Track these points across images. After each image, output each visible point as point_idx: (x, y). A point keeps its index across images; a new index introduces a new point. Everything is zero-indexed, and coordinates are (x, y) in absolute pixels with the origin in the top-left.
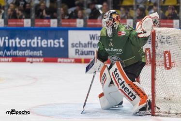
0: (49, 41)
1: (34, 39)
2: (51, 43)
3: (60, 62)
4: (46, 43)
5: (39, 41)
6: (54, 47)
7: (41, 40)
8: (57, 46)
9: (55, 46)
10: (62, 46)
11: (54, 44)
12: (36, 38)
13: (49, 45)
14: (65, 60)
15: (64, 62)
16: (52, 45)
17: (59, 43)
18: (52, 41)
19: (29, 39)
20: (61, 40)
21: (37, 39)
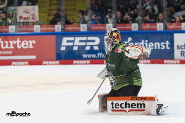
0: (156, 44)
1: (141, 42)
2: (157, 45)
3: (166, 63)
4: (153, 45)
5: (146, 44)
6: (160, 49)
7: (148, 43)
8: (163, 48)
9: (162, 48)
10: (168, 48)
11: (161, 46)
12: (143, 41)
13: (156, 48)
14: (171, 61)
15: (170, 63)
16: (159, 48)
17: (165, 45)
18: (158, 43)
19: (137, 42)
20: (167, 43)
21: (145, 42)
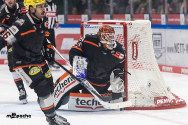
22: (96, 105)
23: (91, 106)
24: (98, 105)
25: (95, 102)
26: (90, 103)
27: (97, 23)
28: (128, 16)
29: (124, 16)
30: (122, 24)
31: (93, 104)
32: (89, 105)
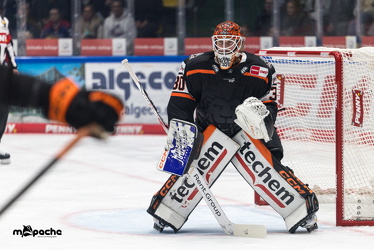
22: (265, 181)
23: (256, 175)
24: (266, 185)
25: (266, 175)
26: (259, 168)
27: (285, 53)
28: (351, 39)
29: (345, 40)
30: (332, 54)
31: (260, 175)
32: (254, 169)
